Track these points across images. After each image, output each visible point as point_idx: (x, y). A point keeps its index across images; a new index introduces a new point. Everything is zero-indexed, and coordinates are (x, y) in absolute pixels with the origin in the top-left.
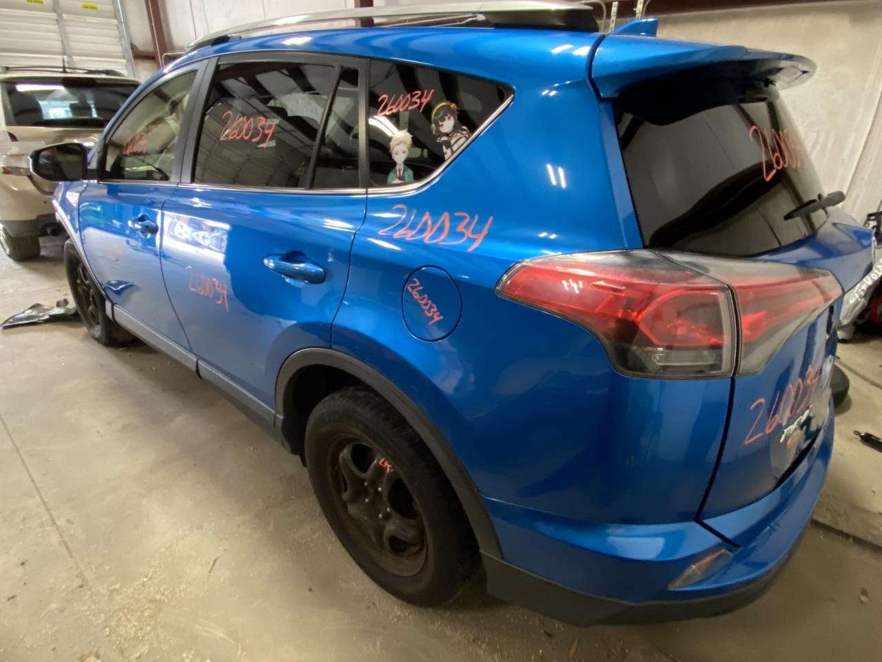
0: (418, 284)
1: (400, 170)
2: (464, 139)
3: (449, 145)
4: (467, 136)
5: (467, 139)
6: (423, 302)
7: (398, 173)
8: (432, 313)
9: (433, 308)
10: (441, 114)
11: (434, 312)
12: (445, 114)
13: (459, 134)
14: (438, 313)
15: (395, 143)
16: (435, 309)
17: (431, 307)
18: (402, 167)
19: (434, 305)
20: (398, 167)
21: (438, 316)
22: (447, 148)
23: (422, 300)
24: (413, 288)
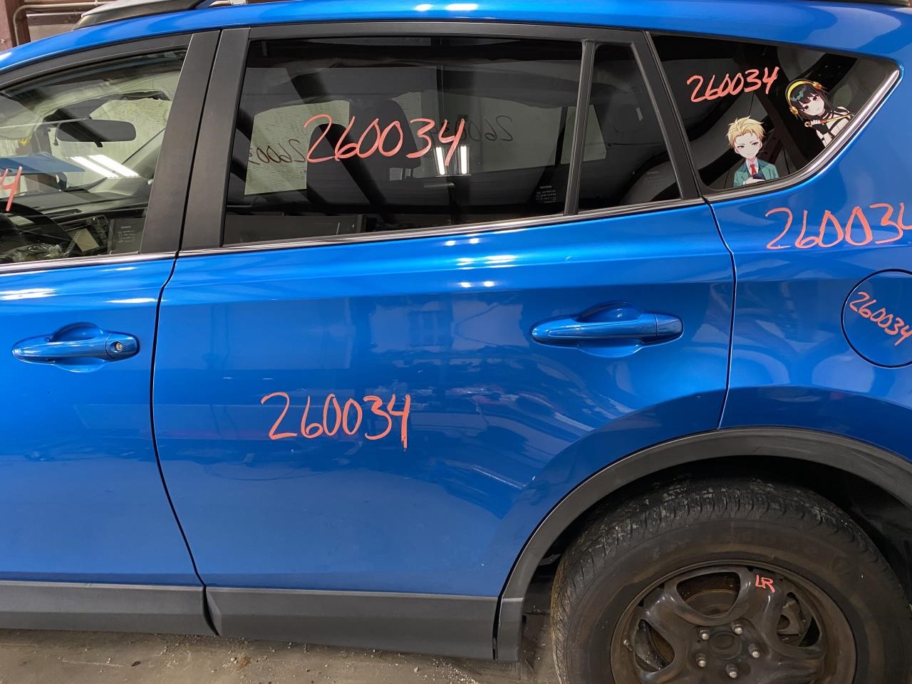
0: (867, 297)
1: (752, 166)
2: (844, 122)
3: (825, 130)
4: (849, 117)
5: (851, 121)
6: (879, 320)
7: (750, 171)
8: (897, 330)
9: (898, 322)
10: (801, 94)
11: (900, 328)
12: (807, 94)
13: (835, 116)
14: (907, 327)
15: (736, 133)
16: (902, 324)
17: (894, 322)
18: (756, 162)
19: (898, 319)
20: (748, 163)
21: (907, 331)
22: (823, 133)
23: (877, 317)
24: (858, 305)
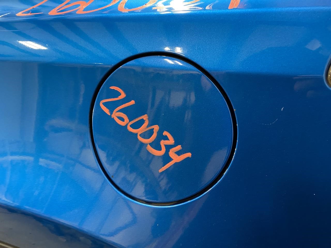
0: (123, 95)
6: (139, 131)
8: (164, 150)
9: (166, 138)
11: (168, 147)
14: (179, 147)
16: (171, 141)
17: (161, 137)
19: (165, 133)
21: (179, 153)
23: (137, 126)
24: (111, 106)
